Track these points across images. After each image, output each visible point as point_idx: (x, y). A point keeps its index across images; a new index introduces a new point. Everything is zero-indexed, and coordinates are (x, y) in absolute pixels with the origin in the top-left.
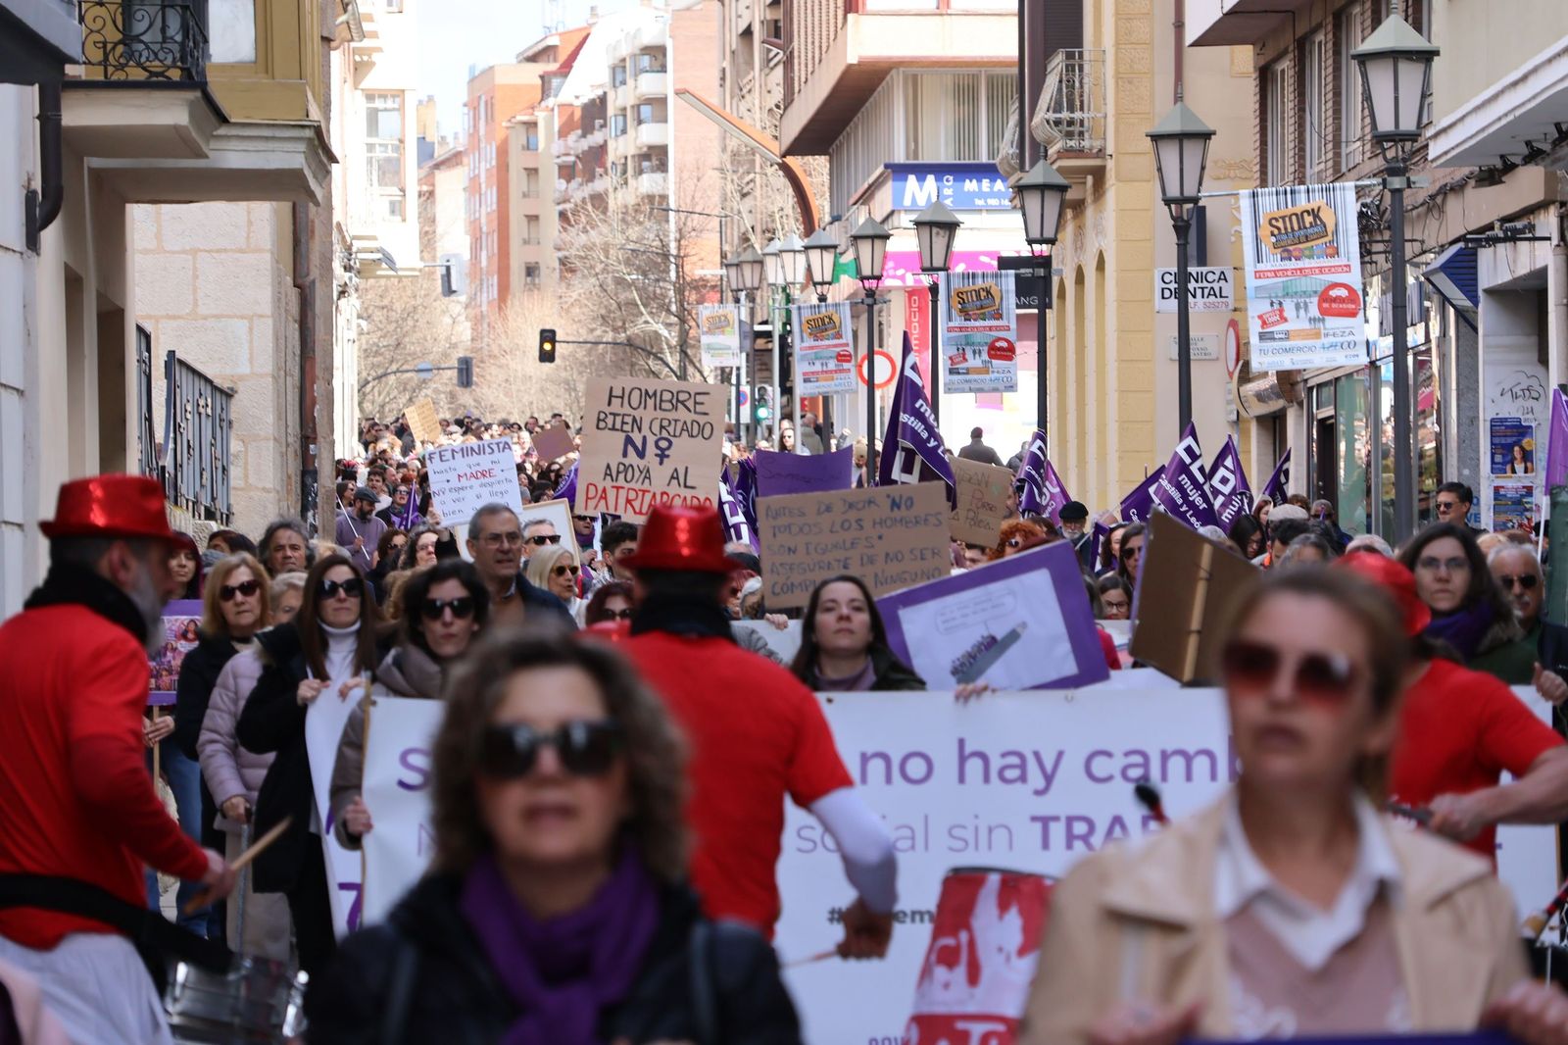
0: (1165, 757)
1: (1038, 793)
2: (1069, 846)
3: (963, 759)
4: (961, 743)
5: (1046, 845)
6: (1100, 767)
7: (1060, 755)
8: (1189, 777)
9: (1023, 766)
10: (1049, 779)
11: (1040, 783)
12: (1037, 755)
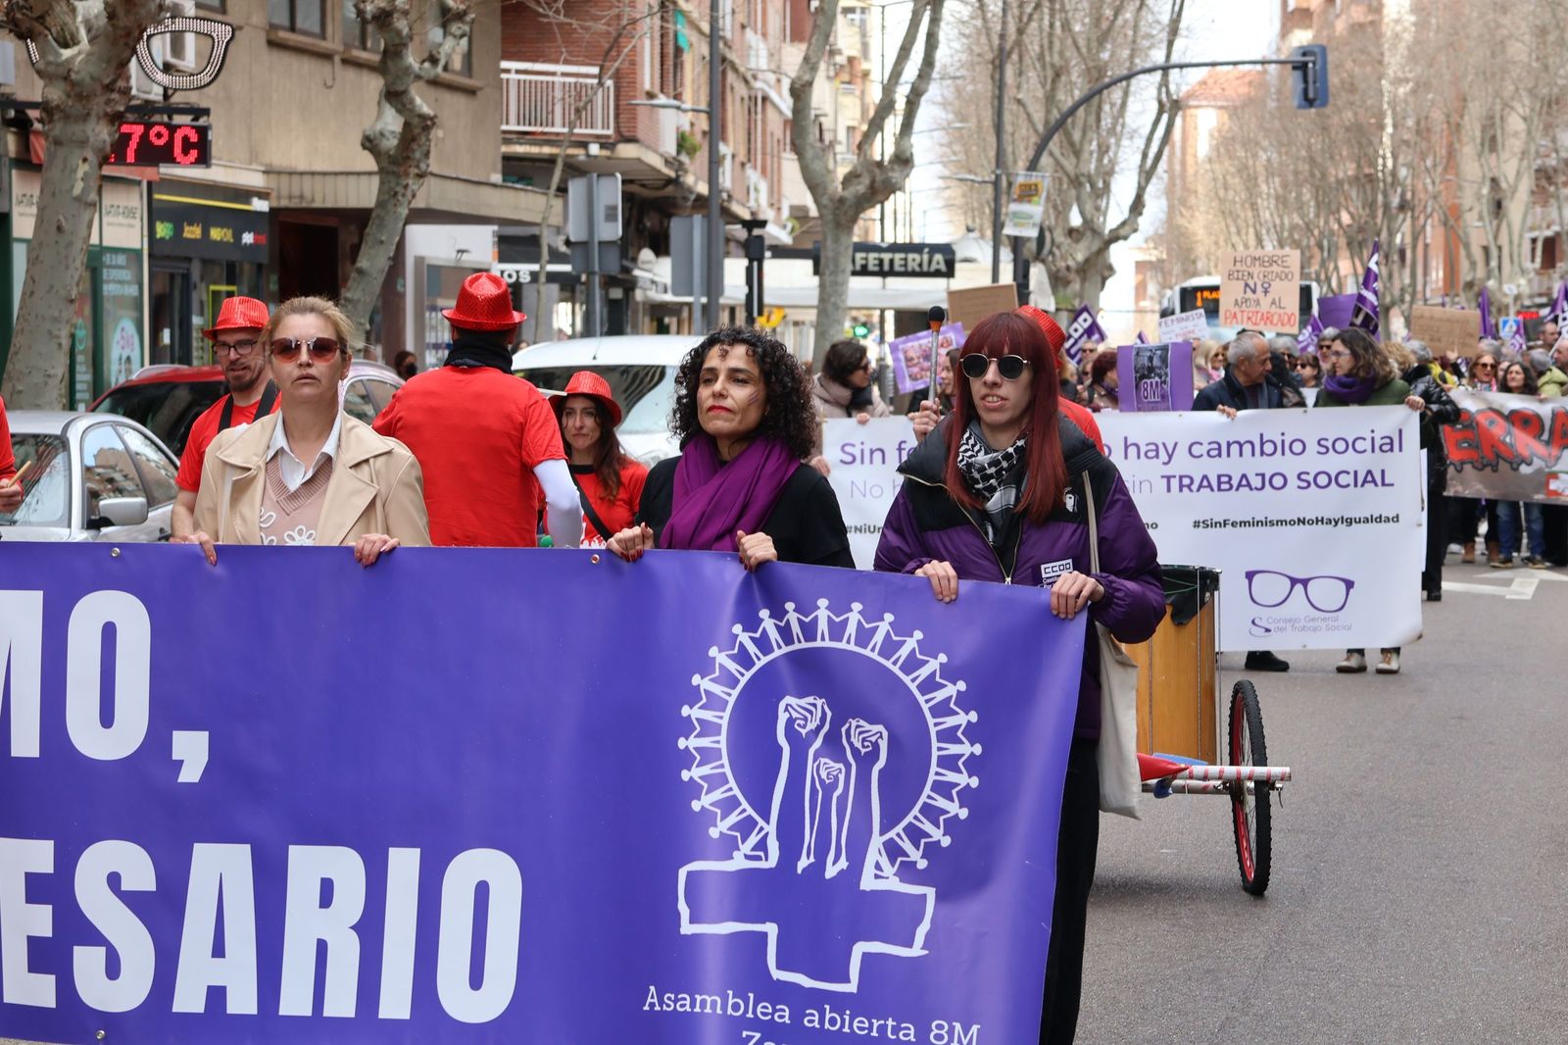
0: (1229, 445)
1: (1164, 463)
2: (1181, 490)
3: (1126, 447)
4: (1126, 439)
5: (1169, 490)
6: (1196, 450)
7: (1176, 444)
8: (1241, 455)
9: (1157, 450)
10: (1170, 457)
11: (1166, 459)
12: (1164, 444)
